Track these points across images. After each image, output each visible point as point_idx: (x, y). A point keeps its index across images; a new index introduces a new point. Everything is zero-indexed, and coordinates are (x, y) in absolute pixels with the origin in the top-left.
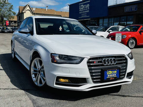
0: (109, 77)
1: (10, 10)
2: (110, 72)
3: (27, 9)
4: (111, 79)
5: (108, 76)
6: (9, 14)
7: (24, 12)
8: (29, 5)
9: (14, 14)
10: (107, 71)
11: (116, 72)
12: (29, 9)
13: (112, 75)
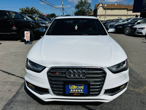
0: (72, 92)
1: (88, 8)
2: (74, 87)
3: (100, 6)
4: (76, 94)
5: (72, 90)
6: (88, 11)
7: (97, 8)
8: (102, 3)
9: (91, 10)
10: (69, 85)
11: (82, 87)
12: (102, 6)
13: (77, 91)
